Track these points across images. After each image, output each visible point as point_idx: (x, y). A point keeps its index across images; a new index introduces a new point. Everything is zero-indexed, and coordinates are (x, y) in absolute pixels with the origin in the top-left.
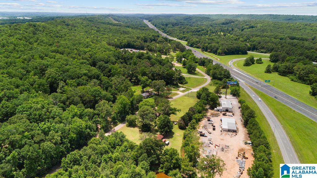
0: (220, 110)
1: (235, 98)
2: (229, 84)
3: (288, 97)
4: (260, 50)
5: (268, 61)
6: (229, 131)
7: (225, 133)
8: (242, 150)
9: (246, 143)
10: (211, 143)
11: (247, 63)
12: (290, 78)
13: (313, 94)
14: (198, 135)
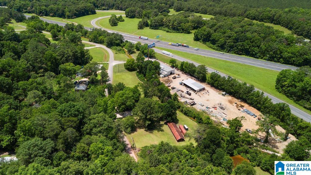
0: (166, 76)
1: (155, 59)
2: (150, 47)
5: (125, 17)
6: (200, 90)
7: (200, 93)
8: (231, 102)
9: (223, 95)
10: (208, 108)
11: (114, 22)
12: (165, 31)
13: (197, 39)
14: (189, 106)
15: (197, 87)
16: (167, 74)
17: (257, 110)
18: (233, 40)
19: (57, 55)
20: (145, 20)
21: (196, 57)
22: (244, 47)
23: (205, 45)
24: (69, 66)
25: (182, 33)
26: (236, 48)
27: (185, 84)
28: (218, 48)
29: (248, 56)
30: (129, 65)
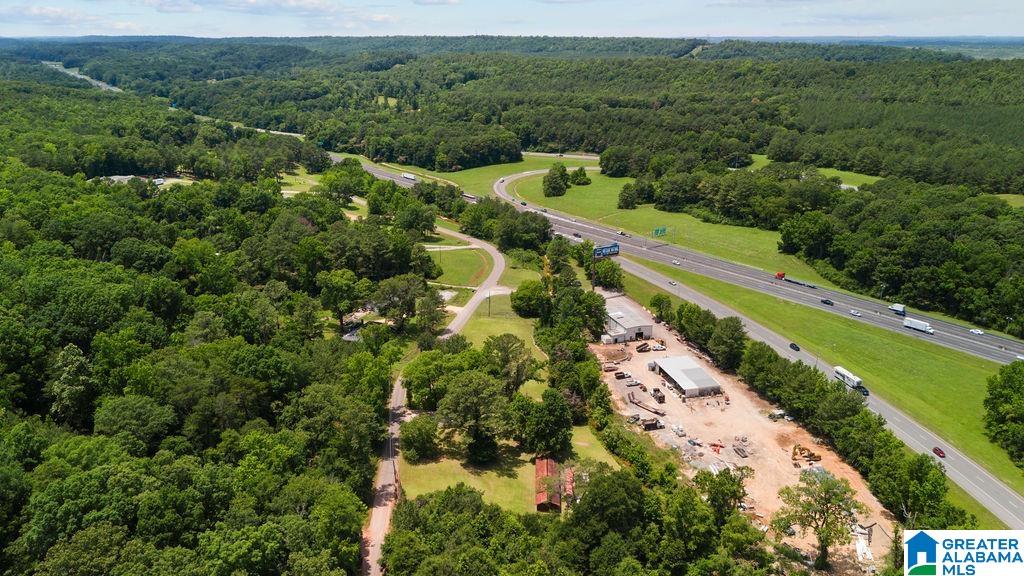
0: (620, 340)
1: (616, 294)
2: (599, 254)
3: (734, 268)
4: (544, 143)
5: (597, 174)
6: (703, 393)
7: (696, 403)
8: (783, 440)
9: (772, 417)
10: (694, 444)
11: (557, 186)
12: (698, 216)
13: (788, 248)
14: (638, 430)
15: (695, 382)
16: (624, 335)
17: (860, 476)
18: (904, 257)
19: (329, 250)
20: (647, 182)
21: (756, 299)
22: (937, 284)
23: (810, 269)
24: (340, 277)
25: (752, 226)
26: (910, 285)
27: (661, 370)
28: (850, 280)
29: (953, 316)
30: (521, 299)
